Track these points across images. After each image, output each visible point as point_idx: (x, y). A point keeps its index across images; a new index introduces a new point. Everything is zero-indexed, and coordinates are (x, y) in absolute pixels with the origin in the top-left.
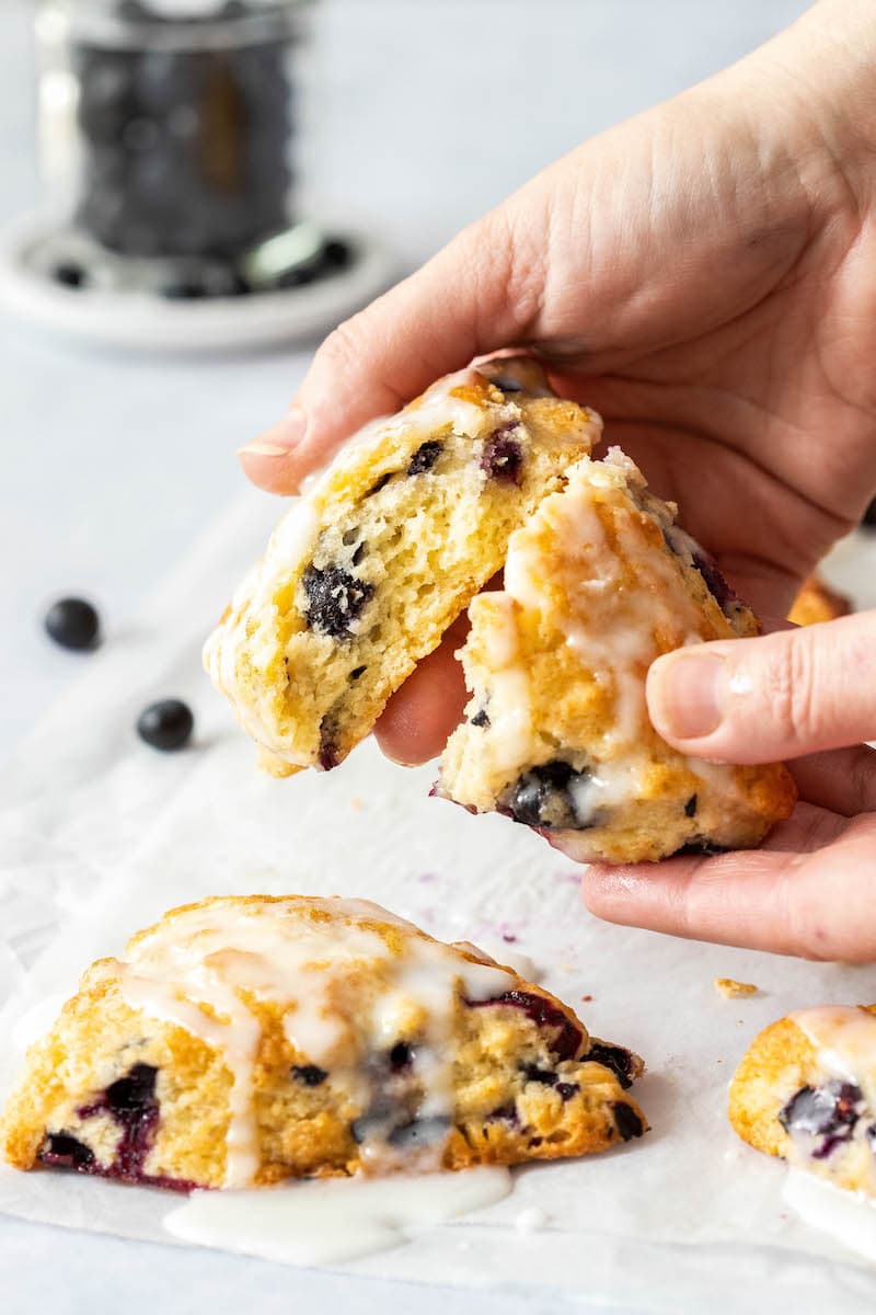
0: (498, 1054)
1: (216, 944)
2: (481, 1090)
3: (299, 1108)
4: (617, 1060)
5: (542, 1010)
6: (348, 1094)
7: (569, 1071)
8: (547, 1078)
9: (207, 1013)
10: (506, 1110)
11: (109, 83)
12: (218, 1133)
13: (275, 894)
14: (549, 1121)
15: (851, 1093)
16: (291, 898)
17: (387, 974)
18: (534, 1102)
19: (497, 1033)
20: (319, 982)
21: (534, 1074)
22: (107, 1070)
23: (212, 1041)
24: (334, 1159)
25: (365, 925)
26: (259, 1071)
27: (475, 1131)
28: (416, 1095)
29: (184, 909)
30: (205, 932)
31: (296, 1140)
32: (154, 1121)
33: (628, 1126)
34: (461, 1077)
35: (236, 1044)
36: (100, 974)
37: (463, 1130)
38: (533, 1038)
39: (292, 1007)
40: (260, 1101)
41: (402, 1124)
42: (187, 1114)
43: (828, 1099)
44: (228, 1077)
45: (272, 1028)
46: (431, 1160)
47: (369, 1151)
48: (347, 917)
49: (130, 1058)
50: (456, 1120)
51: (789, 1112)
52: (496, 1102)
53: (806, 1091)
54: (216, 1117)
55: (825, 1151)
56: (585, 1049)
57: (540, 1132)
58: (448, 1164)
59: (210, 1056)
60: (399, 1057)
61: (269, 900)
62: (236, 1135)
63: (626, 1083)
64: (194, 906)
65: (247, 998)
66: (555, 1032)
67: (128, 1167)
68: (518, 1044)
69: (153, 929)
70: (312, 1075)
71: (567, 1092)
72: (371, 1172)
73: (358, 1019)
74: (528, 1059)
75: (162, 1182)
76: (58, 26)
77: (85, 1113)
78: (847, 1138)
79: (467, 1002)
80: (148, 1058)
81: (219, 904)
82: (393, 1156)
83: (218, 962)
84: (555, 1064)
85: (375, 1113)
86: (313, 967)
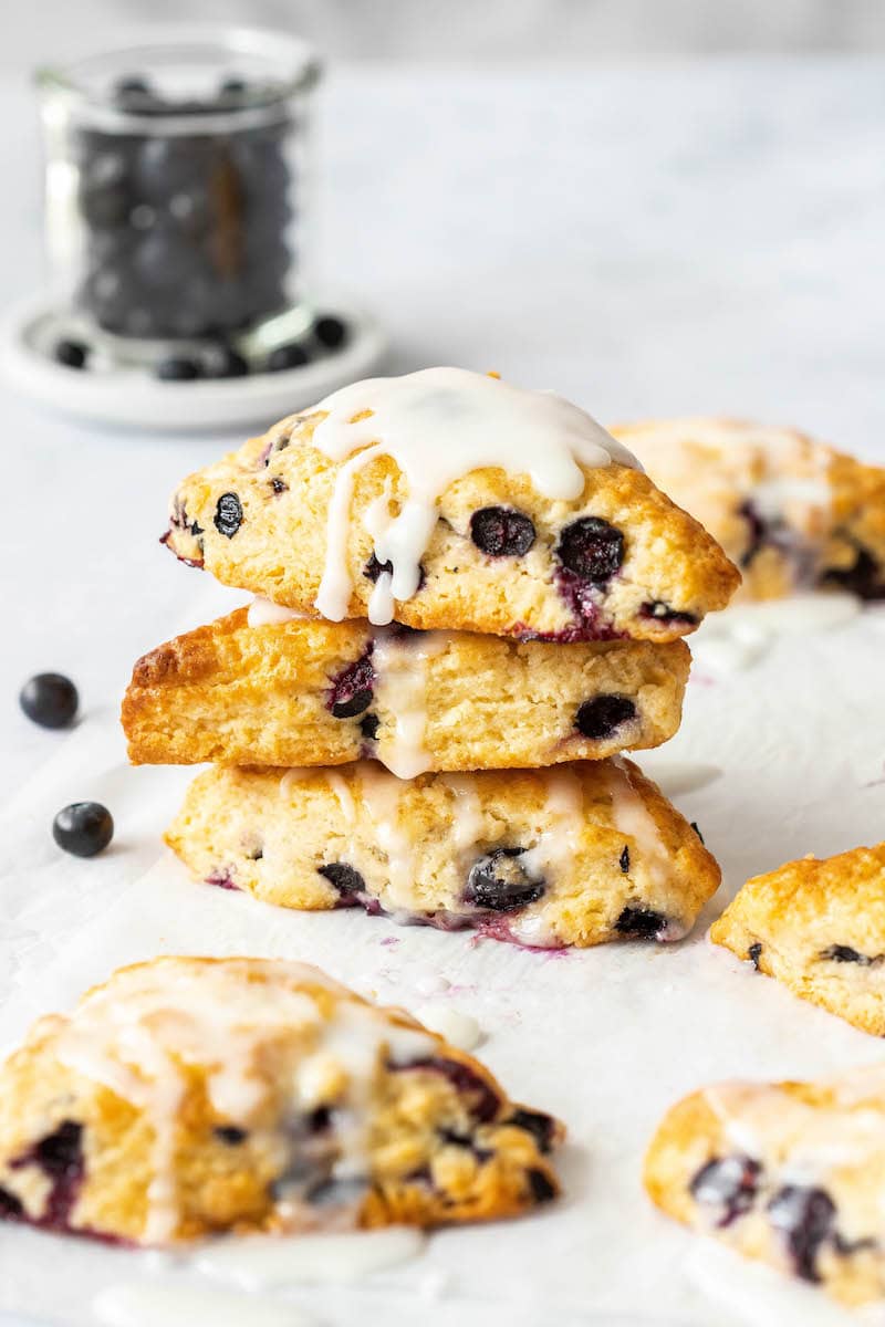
0: (416, 1117)
1: (153, 1004)
2: (398, 1152)
3: (220, 1166)
4: (538, 1125)
5: (464, 1077)
6: (268, 1154)
7: (488, 1136)
8: (463, 1142)
9: (135, 1073)
10: (422, 1173)
11: (108, 168)
12: (141, 1188)
13: (217, 955)
14: (464, 1183)
15: (753, 1167)
16: (232, 959)
17: (311, 1038)
18: (449, 1166)
19: (417, 1096)
20: (246, 1044)
21: (452, 1138)
22: (37, 1124)
23: (137, 1098)
24: (252, 1216)
25: (300, 988)
26: (180, 1130)
27: (391, 1191)
28: (333, 1157)
29: (133, 967)
30: (146, 992)
31: (216, 1197)
32: (81, 1175)
33: (541, 1191)
34: (379, 1139)
35: (160, 1101)
36: (44, 1030)
37: (379, 1191)
38: (453, 1103)
39: (216, 1068)
40: (182, 1158)
41: (319, 1184)
42: (111, 1169)
43: (732, 1171)
44: (151, 1135)
45: (197, 1087)
46: (348, 1219)
47: (286, 1209)
48: (282, 978)
49: (59, 1114)
50: (373, 1183)
51: (697, 1182)
52: (412, 1165)
53: (713, 1163)
54: (140, 1172)
55: (727, 1222)
56: (507, 1113)
57: (456, 1195)
58: (364, 1223)
59: (135, 1113)
60: (320, 1119)
61: (210, 961)
62: (158, 1191)
63: (545, 1148)
64: (143, 965)
65: (175, 1058)
66: (475, 1098)
67: (56, 1217)
68: (437, 1109)
69: (104, 986)
70: (233, 1135)
71: (483, 1157)
72: (289, 1229)
73: (281, 1081)
74: (446, 1122)
75: (88, 1234)
76: (60, 113)
77: (16, 1165)
78: (747, 1210)
79: (390, 1065)
80: (75, 1113)
81: (165, 963)
82: (310, 1214)
83: (152, 1022)
84: (473, 1128)
85: (294, 1172)
86: (242, 1030)
